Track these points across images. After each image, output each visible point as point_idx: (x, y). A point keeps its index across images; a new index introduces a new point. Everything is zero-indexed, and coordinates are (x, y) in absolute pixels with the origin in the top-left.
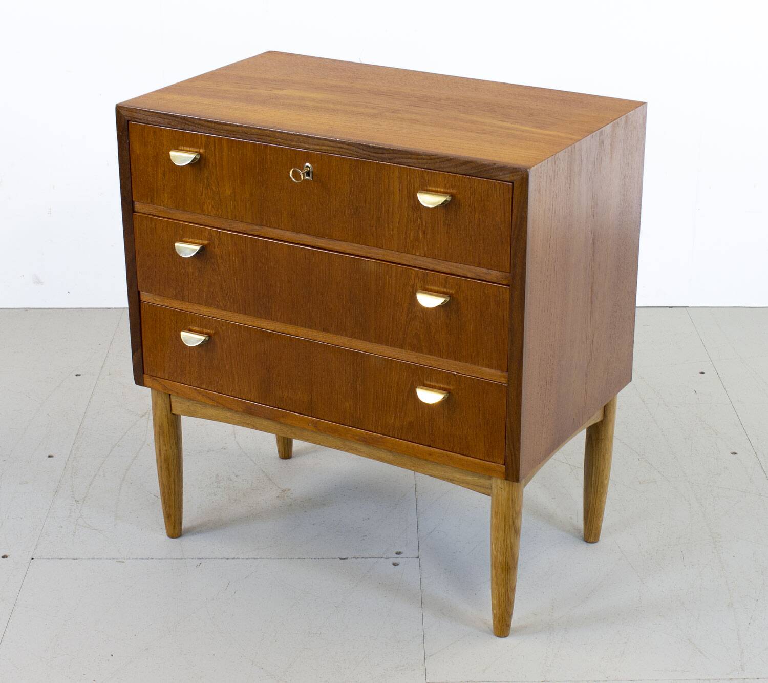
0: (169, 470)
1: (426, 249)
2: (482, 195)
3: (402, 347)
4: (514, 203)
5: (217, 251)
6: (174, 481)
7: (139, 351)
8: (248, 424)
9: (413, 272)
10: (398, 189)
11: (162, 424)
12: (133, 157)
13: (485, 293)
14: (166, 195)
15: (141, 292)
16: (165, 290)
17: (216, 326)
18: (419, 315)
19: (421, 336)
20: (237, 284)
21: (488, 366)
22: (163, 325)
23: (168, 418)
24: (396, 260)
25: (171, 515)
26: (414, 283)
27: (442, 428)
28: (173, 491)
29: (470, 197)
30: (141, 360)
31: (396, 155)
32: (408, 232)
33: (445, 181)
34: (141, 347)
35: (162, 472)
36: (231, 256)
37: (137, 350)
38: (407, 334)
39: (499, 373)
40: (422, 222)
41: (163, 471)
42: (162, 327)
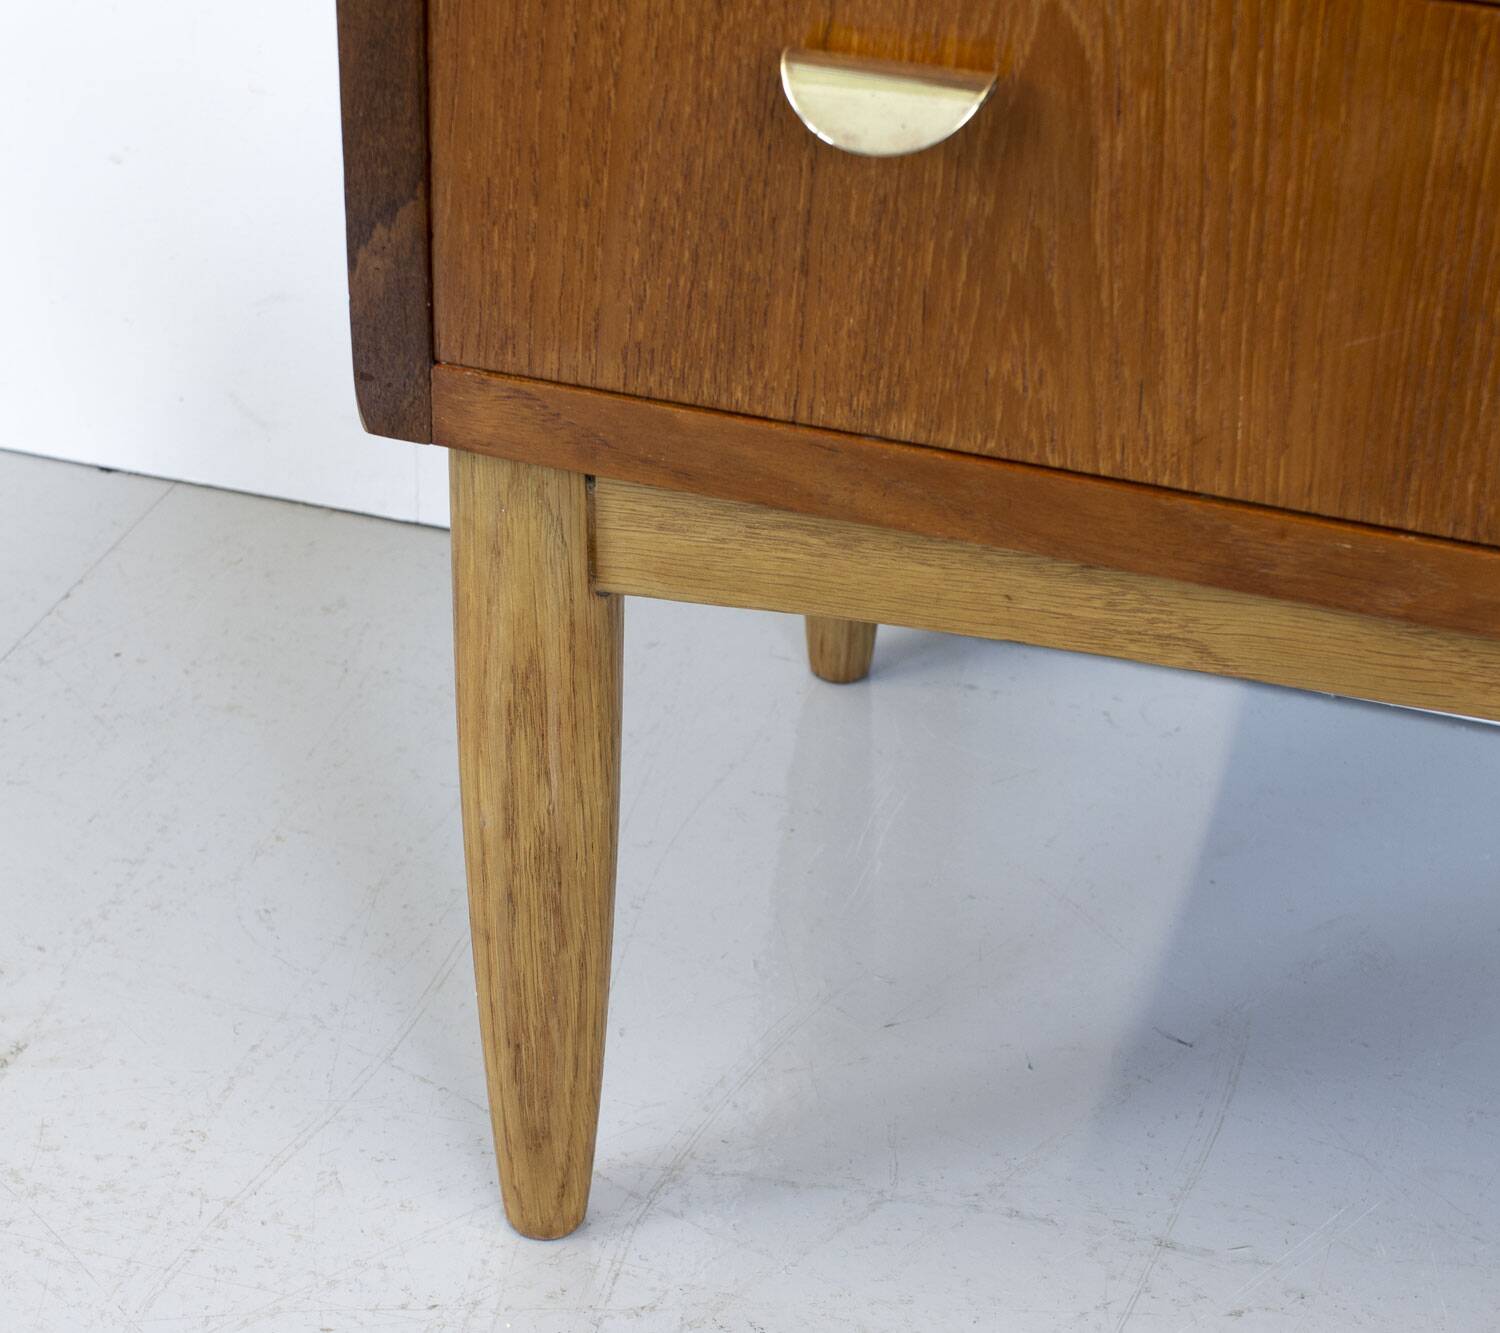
0: (557, 911)
6: (583, 965)
7: (408, 216)
8: (1164, 640)
22: (603, 28)
23: (572, 624)
25: (548, 1136)
28: (573, 1016)
30: (416, 274)
34: (420, 192)
35: (513, 916)
37: (391, 209)
41: (522, 917)
42: (597, 41)
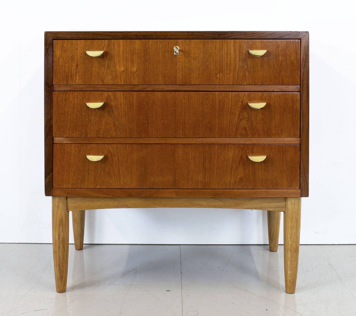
1: (250, 81)
2: (283, 48)
3: (235, 137)
4: (301, 49)
5: (113, 103)
7: (51, 175)
9: (242, 94)
10: (233, 52)
11: (62, 219)
12: (55, 59)
13: (286, 98)
14: (77, 77)
15: (54, 138)
16: (73, 133)
17: (109, 148)
18: (246, 117)
19: (247, 128)
20: (126, 121)
21: (288, 137)
22: (69, 155)
23: (65, 214)
24: (231, 90)
26: (243, 100)
27: (261, 177)
29: (276, 50)
30: (51, 180)
31: (232, 35)
32: (239, 73)
33: (261, 44)
34: (52, 172)
36: (122, 105)
37: (49, 174)
38: (238, 129)
39: (295, 139)
40: (248, 67)
42: (69, 157)
